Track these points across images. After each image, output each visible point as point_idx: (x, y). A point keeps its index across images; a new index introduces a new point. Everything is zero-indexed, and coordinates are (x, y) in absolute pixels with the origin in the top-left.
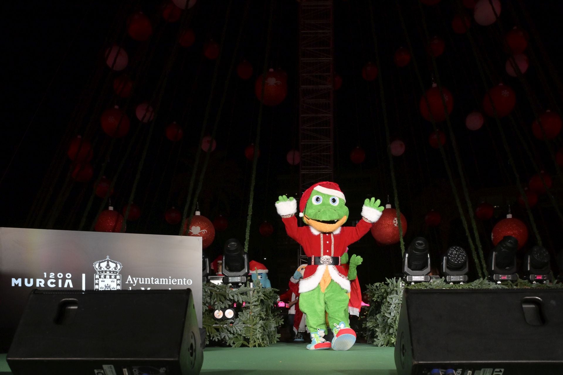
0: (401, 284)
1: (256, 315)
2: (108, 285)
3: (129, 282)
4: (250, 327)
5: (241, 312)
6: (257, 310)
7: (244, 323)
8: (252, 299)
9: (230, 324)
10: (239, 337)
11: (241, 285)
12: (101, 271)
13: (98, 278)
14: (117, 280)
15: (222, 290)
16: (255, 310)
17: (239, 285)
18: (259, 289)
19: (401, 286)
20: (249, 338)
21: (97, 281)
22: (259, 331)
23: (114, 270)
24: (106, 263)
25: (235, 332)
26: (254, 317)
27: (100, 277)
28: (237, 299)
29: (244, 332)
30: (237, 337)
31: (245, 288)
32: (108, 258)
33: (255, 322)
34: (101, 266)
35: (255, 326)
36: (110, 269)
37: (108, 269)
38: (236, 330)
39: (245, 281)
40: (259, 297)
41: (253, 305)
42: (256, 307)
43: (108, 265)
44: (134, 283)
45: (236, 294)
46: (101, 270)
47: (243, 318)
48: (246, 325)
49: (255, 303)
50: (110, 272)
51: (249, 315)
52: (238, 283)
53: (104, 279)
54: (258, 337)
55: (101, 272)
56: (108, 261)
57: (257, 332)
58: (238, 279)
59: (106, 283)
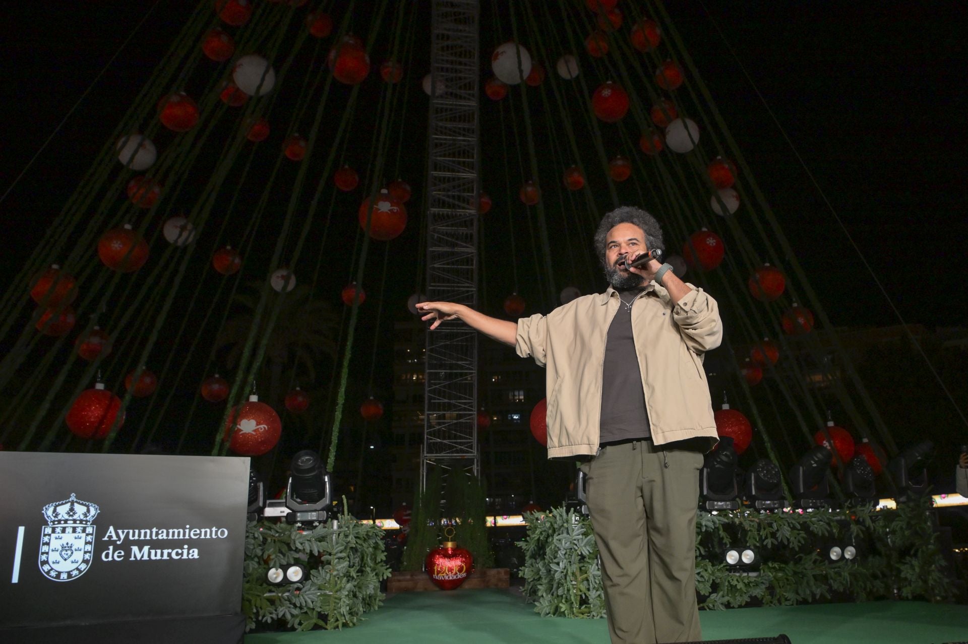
0: (573, 518)
1: (342, 575)
2: (67, 544)
3: (110, 537)
4: (330, 595)
5: (315, 570)
6: (342, 566)
7: (319, 589)
8: (335, 548)
9: (296, 591)
10: (309, 613)
11: (318, 524)
12: (56, 521)
13: (50, 532)
14: (87, 535)
15: (284, 534)
16: (339, 567)
17: (314, 525)
18: (348, 531)
19: (573, 522)
20: (328, 614)
21: (46, 539)
22: (344, 602)
23: (82, 517)
24: (68, 506)
25: (304, 604)
26: (338, 578)
27: (54, 531)
28: (310, 547)
29: (319, 604)
30: (306, 613)
31: (324, 529)
32: (73, 497)
33: (338, 587)
34: (57, 511)
35: (338, 593)
36: (75, 517)
37: (72, 516)
38: (306, 602)
39: (325, 519)
40: (347, 543)
41: (336, 559)
42: (341, 560)
43: (72, 509)
44: (119, 540)
45: (308, 540)
46: (56, 519)
47: (318, 580)
48: (323, 592)
49: (340, 555)
50: (75, 521)
51: (328, 575)
52: (312, 522)
53: (63, 535)
54: (343, 612)
55: (56, 523)
56: (72, 503)
57: (342, 603)
58: (312, 516)
59: (64, 542)
